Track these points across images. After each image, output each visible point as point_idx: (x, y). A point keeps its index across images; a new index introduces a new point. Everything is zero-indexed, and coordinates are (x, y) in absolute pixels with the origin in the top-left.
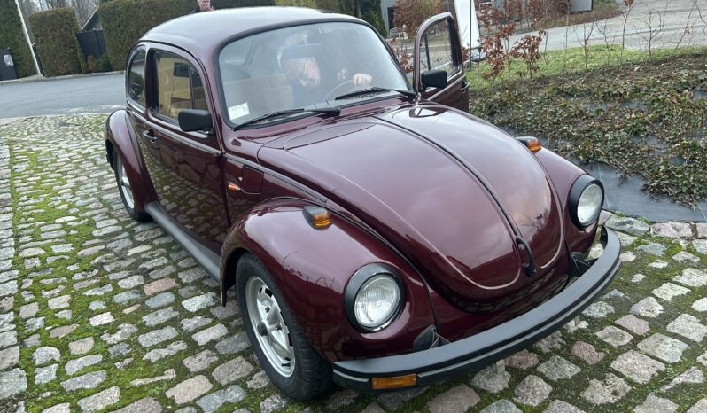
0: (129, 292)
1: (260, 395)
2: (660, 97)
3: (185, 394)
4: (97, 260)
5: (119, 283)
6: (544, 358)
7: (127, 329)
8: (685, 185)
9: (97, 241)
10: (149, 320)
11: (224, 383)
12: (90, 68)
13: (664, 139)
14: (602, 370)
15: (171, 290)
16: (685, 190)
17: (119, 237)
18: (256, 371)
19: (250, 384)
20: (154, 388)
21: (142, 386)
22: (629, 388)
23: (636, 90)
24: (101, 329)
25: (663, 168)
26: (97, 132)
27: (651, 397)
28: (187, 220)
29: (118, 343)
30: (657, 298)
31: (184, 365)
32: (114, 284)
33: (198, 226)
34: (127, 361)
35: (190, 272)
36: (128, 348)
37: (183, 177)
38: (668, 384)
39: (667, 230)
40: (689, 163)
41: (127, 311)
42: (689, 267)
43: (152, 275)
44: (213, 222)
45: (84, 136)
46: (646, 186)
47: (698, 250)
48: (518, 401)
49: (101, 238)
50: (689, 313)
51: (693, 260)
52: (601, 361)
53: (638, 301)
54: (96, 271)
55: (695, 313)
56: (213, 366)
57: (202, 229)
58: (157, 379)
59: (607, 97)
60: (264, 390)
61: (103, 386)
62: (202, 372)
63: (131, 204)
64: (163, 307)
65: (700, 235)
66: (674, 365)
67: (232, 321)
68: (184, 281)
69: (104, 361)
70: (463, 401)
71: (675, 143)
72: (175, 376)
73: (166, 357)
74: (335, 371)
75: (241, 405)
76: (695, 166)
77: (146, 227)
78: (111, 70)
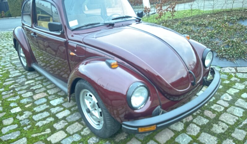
0: (27, 99)
1: (87, 137)
2: (218, 25)
3: (56, 139)
4: (12, 86)
5: (22, 95)
6: (194, 117)
7: (27, 113)
8: (231, 54)
9: (11, 79)
10: (36, 109)
11: (71, 133)
12: (3, 16)
13: (221, 39)
14: (216, 120)
15: (45, 97)
16: (231, 56)
17: (21, 77)
18: (84, 128)
19: (82, 133)
20: (42, 137)
21: (36, 137)
22: (228, 127)
23: (210, 23)
24: (16, 114)
25: (223, 49)
26: (8, 38)
27: (236, 130)
28: (50, 70)
29: (24, 119)
30: (229, 94)
31: (53, 127)
32: (20, 95)
33: (55, 72)
34: (29, 127)
35: (52, 90)
36: (29, 121)
37: (48, 53)
38: (241, 124)
39: (227, 70)
40: (231, 47)
41: (27, 106)
42: (237, 82)
43: (36, 91)
44: (61, 70)
45: (2, 40)
46: (218, 55)
47: (239, 77)
48: (189, 133)
49: (13, 78)
50: (241, 98)
51: (237, 80)
52: (215, 117)
53: (222, 95)
54: (12, 91)
55: (243, 98)
56: (66, 127)
57: (56, 73)
58: (43, 133)
59: (200, 25)
60: (88, 135)
61: (19, 138)
62: (62, 129)
63: (25, 64)
64: (42, 104)
65: (238, 72)
66: (241, 117)
67: (72, 108)
68: (50, 93)
69: (18, 127)
70: (168, 135)
71: (225, 41)
72: (50, 132)
73: (46, 124)
74: (123, 126)
75: (80, 142)
76: (234, 48)
77: (32, 73)
78: (11, 17)
